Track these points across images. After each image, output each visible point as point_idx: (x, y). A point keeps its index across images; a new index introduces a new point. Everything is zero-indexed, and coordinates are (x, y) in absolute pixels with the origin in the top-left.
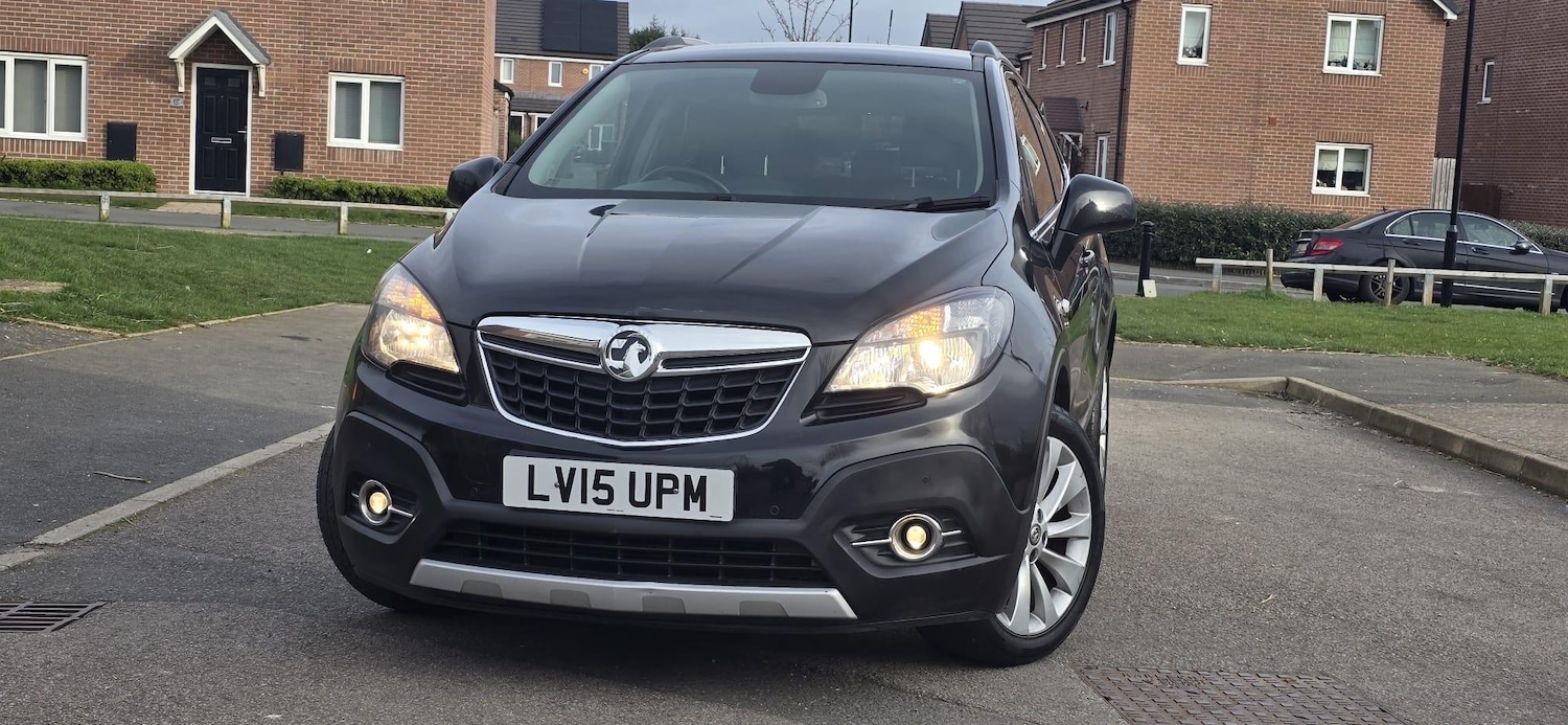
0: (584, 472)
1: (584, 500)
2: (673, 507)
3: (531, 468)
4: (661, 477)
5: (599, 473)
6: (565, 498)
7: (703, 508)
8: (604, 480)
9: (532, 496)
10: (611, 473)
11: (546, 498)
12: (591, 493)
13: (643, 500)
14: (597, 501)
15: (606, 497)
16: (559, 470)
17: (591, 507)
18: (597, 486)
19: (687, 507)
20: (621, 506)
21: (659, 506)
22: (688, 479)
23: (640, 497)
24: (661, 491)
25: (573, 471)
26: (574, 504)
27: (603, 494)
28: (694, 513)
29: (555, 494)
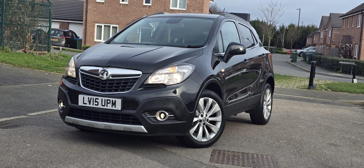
0: (93, 98)
1: (93, 105)
2: (110, 107)
3: (84, 97)
4: (107, 100)
5: (96, 99)
6: (90, 104)
7: (115, 107)
8: (97, 100)
9: (84, 103)
10: (98, 99)
11: (86, 104)
12: (95, 103)
13: (104, 105)
14: (95, 105)
15: (97, 104)
16: (89, 98)
17: (94, 106)
18: (96, 102)
19: (112, 107)
20: (100, 106)
21: (107, 106)
22: (112, 100)
23: (103, 104)
24: (107, 103)
25: (91, 98)
26: (91, 105)
27: (97, 103)
28: (113, 108)
29: (88, 103)
